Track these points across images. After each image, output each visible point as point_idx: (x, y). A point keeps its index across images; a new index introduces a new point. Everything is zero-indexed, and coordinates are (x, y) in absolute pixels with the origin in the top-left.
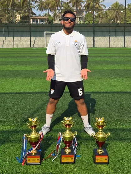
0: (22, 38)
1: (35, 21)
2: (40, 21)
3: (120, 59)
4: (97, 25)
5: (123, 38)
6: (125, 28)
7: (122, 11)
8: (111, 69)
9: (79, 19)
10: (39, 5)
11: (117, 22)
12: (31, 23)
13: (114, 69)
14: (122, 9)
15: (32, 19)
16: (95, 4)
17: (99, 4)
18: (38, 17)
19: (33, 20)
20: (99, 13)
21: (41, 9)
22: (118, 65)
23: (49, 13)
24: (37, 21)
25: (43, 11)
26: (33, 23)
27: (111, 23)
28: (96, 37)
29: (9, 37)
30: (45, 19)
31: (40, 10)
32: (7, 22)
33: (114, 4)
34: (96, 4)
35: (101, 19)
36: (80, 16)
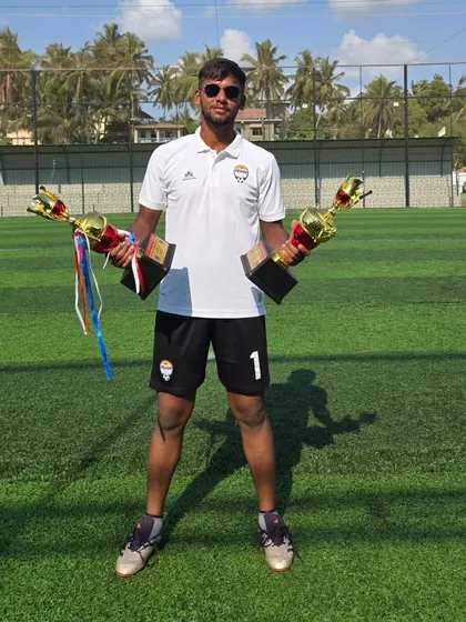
0: (106, 185)
1: (148, 134)
2: (161, 136)
3: (394, 243)
4: (326, 145)
5: (402, 180)
6: (406, 151)
7: (396, 104)
8: (367, 275)
9: (275, 127)
10: (160, 91)
11: (383, 134)
12: (136, 141)
13: (378, 275)
14: (397, 98)
15: (138, 129)
16: (318, 84)
17: (329, 85)
18: (156, 123)
19: (142, 134)
20: (333, 109)
21: (166, 101)
22: (388, 265)
23: (187, 112)
24: (154, 136)
25: (170, 106)
26: (143, 142)
27: (367, 137)
28: (323, 180)
29: (69, 183)
30: (177, 129)
31: (164, 105)
32: (66, 141)
33: (374, 82)
34: (323, 84)
35: (339, 127)
36: (277, 119)
